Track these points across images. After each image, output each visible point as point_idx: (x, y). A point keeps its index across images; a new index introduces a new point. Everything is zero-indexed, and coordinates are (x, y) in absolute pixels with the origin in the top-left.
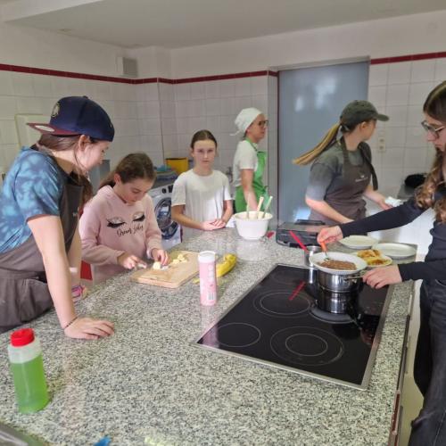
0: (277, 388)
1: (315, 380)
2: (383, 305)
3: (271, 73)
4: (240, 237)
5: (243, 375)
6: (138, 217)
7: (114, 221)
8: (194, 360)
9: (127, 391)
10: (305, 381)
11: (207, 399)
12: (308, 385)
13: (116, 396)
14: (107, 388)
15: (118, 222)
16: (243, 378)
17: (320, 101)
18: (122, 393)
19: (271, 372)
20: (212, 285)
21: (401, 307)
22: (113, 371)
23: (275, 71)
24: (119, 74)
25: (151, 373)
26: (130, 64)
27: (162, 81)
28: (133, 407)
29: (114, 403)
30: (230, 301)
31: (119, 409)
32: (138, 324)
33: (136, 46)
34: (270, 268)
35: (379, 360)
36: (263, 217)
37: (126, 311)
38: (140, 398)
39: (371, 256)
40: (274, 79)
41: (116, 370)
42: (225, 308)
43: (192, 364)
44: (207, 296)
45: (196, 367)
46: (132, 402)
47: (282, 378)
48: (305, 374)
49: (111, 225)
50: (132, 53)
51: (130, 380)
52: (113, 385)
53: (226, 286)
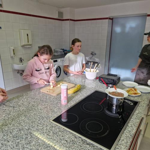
0: (75, 146)
1: (92, 144)
2: (132, 113)
3: (110, 19)
4: (87, 78)
5: (64, 138)
6: (47, 68)
7: (37, 69)
8: (48, 128)
9: (17, 138)
10: (88, 144)
11: (46, 147)
12: (88, 146)
13: (12, 140)
14: (11, 135)
15: (39, 69)
16: (63, 139)
17: (127, 29)
18: (15, 139)
19: (76, 138)
20: (65, 97)
21: (139, 115)
22: (17, 128)
23: (112, 18)
24: (56, 17)
25: (30, 131)
26: (60, 14)
27: (71, 20)
28: (16, 146)
29: (10, 143)
30: (72, 103)
31: (11, 146)
32: (35, 109)
33: (63, 7)
34: (93, 91)
35: (122, 139)
36: (96, 71)
37: (33, 103)
38: (20, 142)
39: (133, 91)
40: (111, 21)
41: (18, 128)
42: (69, 106)
43: (47, 130)
44: (64, 101)
45: (47, 131)
46: (17, 143)
47: (79, 141)
48: (89, 141)
49: (36, 70)
50: (62, 10)
51: (21, 133)
52: (14, 135)
53: (73, 97)
